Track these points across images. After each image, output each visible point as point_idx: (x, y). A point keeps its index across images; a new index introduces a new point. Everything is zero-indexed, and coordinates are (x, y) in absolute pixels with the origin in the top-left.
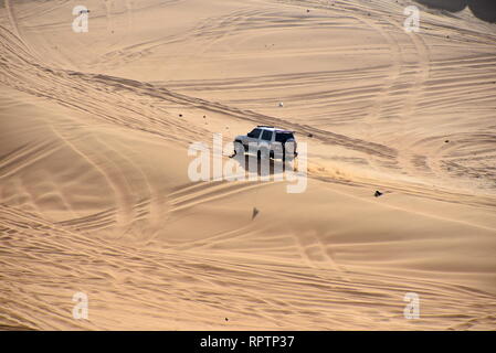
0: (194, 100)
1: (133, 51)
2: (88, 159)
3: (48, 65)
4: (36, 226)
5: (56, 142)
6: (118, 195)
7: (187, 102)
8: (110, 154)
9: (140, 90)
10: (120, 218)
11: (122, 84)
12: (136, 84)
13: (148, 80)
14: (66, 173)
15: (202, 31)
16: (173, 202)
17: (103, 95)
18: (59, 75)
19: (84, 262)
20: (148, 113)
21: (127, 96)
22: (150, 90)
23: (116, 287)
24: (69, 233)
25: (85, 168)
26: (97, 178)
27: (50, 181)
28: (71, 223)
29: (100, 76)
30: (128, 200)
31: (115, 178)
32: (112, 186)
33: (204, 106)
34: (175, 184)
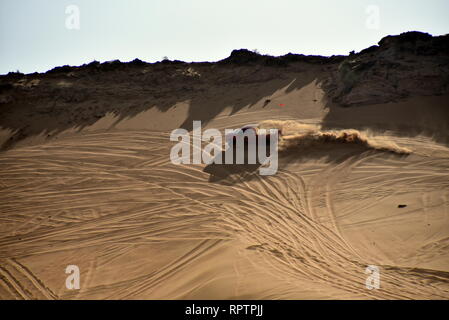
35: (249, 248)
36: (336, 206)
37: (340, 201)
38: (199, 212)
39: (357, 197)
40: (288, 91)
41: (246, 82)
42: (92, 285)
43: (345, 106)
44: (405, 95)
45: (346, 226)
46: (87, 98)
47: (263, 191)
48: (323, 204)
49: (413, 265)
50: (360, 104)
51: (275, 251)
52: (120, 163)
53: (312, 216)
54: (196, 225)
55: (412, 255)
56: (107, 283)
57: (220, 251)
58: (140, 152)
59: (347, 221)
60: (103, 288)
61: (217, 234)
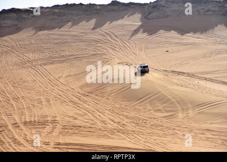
0: (203, 77)
1: (183, 63)
2: (170, 97)
3: (156, 68)
4: (154, 118)
5: (159, 92)
6: (180, 108)
7: (200, 78)
8: (177, 95)
9: (185, 75)
10: (180, 115)
11: (179, 73)
12: (184, 73)
13: (189, 71)
14: (163, 101)
15: (205, 56)
16: (197, 110)
17: (174, 77)
18: (160, 71)
19: (170, 129)
20: (188, 82)
21: (181, 77)
22: (188, 75)
23: (180, 137)
24: (165, 120)
25: (169, 100)
26: (172, 103)
27: (158, 104)
28: (165, 117)
29: (173, 71)
30: (183, 109)
31: (178, 102)
32: (178, 105)
33: (206, 79)
34: (197, 104)
35: (118, 63)
36: (146, 51)
37: (147, 49)
39: (153, 48)
41: (116, 11)
42: (67, 74)
43: (148, 19)
44: (168, 16)
46: (65, 15)
47: (122, 45)
48: (142, 50)
52: (75, 36)
53: (138, 53)
55: (171, 67)
56: (72, 74)
58: (82, 33)
59: (149, 56)
60: (70, 75)
61: (107, 59)
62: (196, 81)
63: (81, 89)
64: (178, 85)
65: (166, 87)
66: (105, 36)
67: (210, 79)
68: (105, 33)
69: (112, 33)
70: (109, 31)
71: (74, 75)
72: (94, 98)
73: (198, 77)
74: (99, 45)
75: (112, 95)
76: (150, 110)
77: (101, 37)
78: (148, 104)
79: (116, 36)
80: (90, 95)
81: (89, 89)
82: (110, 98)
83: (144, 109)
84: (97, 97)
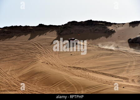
0: (91, 71)
1: (80, 62)
2: (71, 83)
3: (64, 65)
5: (65, 80)
6: (76, 89)
7: (90, 71)
8: (75, 82)
9: (81, 69)
11: (78, 68)
12: (80, 68)
13: (83, 67)
14: (67, 85)
15: (93, 57)
16: (86, 90)
17: (74, 71)
18: (66, 67)
20: (82, 74)
21: (79, 71)
22: (83, 69)
25: (70, 85)
26: (72, 86)
27: (64, 87)
30: (78, 90)
31: (76, 86)
32: (75, 88)
33: (93, 72)
34: (86, 87)
35: (42, 62)
36: (59, 54)
38: (32, 55)
40: (50, 32)
41: (42, 30)
42: (11, 69)
43: (61, 35)
44: (72, 33)
45: (61, 58)
46: (11, 33)
47: (45, 51)
48: (56, 54)
49: (73, 66)
50: (64, 35)
51: (47, 63)
52: (17, 46)
53: (54, 56)
54: (32, 58)
55: (73, 64)
56: (14, 69)
57: (36, 63)
58: (21, 44)
59: (61, 57)
60: (13, 70)
61: (36, 60)
62: (87, 73)
63: (20, 78)
64: (76, 75)
65: (69, 77)
66: (35, 46)
67: (95, 71)
68: (35, 44)
69: (39, 44)
70: (37, 43)
71: (16, 70)
72: (27, 84)
73: (88, 70)
74: (31, 51)
75: (37, 82)
76: (59, 91)
77: (32, 47)
78: (58, 87)
79: (41, 46)
80: (24, 82)
81: (24, 78)
82: (36, 84)
83: (56, 90)
84: (29, 84)
